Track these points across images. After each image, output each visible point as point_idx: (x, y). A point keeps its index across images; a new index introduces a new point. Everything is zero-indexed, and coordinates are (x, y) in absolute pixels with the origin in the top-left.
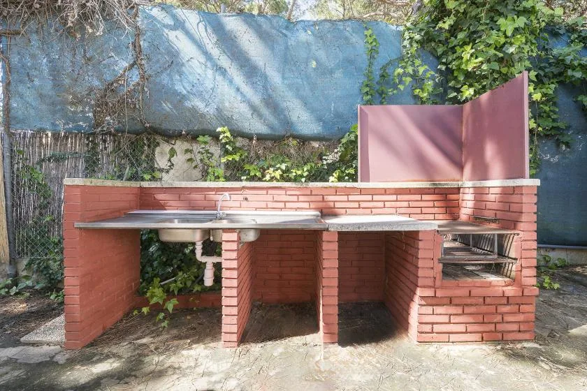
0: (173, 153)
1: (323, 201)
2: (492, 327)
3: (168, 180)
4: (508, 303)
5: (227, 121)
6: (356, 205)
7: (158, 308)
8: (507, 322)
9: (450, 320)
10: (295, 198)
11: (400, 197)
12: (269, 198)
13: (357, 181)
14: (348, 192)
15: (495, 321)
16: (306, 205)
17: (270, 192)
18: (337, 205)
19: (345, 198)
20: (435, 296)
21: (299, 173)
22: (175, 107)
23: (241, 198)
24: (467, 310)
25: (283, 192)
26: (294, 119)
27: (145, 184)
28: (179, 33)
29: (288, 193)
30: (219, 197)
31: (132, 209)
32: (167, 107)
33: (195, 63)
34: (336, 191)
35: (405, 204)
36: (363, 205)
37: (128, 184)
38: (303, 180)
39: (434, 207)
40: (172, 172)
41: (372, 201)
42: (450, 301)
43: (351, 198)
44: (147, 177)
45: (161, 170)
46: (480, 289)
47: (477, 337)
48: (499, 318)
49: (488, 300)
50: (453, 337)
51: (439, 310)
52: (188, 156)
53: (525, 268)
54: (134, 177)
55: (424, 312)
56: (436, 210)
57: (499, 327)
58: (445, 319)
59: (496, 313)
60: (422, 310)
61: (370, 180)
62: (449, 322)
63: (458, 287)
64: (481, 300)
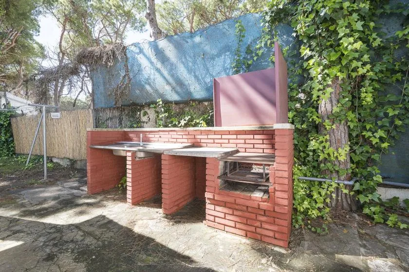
1: (195, 138)
2: (253, 229)
4: (265, 215)
5: (161, 96)
6: (212, 141)
8: (264, 229)
9: (225, 216)
10: (181, 137)
11: (239, 136)
12: (170, 136)
13: (213, 126)
14: (208, 133)
15: (255, 225)
16: (186, 141)
17: (170, 133)
18: (202, 141)
19: (206, 137)
20: (214, 199)
22: (140, 92)
23: (158, 136)
24: (236, 213)
25: (175, 133)
26: (192, 90)
27: (126, 130)
28: (141, 55)
29: (178, 133)
30: (150, 136)
31: (119, 141)
33: (147, 69)
34: (201, 132)
35: (243, 141)
36: (216, 141)
39: (263, 144)
40: (150, 123)
41: (221, 139)
42: (224, 204)
43: (210, 137)
44: (135, 126)
45: (144, 122)
46: (243, 200)
47: (243, 233)
48: (258, 224)
49: (250, 209)
50: (227, 228)
51: (218, 208)
53: (277, 191)
55: (209, 208)
56: (264, 146)
57: (259, 230)
58: (222, 215)
59: (256, 220)
60: (208, 206)
61: (221, 126)
62: (225, 218)
63: (228, 196)
64: (245, 208)
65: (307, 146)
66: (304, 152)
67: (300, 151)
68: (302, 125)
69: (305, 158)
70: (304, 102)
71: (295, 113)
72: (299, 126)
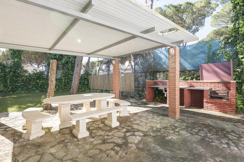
0: (160, 75)
1: (191, 84)
2: (223, 109)
3: (159, 80)
4: (227, 105)
6: (199, 85)
7: (157, 100)
8: (227, 109)
10: (184, 84)
11: (212, 84)
13: (200, 80)
14: (197, 82)
16: (187, 85)
18: (194, 85)
19: (196, 84)
20: (207, 102)
21: (188, 78)
24: (216, 105)
25: (181, 82)
26: (186, 67)
27: (156, 81)
28: (161, 54)
31: (153, 85)
32: (159, 67)
33: (164, 59)
34: (194, 82)
36: (201, 85)
37: (152, 81)
38: (189, 80)
40: (160, 78)
41: (204, 85)
42: (211, 103)
44: (155, 79)
45: (158, 78)
46: (219, 101)
47: (219, 111)
48: (225, 108)
50: (212, 110)
51: (209, 104)
52: (164, 75)
53: (232, 99)
54: (153, 80)
55: (205, 104)
56: (223, 87)
57: (225, 110)
58: (211, 106)
59: (224, 107)
60: (204, 104)
61: (203, 80)
62: (212, 107)
63: (213, 100)
64: (220, 104)
65: (241, 88)
66: (240, 90)
67: (238, 90)
68: (239, 80)
69: (240, 92)
70: (240, 72)
71: (236, 76)
72: (238, 81)
